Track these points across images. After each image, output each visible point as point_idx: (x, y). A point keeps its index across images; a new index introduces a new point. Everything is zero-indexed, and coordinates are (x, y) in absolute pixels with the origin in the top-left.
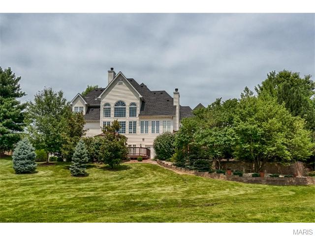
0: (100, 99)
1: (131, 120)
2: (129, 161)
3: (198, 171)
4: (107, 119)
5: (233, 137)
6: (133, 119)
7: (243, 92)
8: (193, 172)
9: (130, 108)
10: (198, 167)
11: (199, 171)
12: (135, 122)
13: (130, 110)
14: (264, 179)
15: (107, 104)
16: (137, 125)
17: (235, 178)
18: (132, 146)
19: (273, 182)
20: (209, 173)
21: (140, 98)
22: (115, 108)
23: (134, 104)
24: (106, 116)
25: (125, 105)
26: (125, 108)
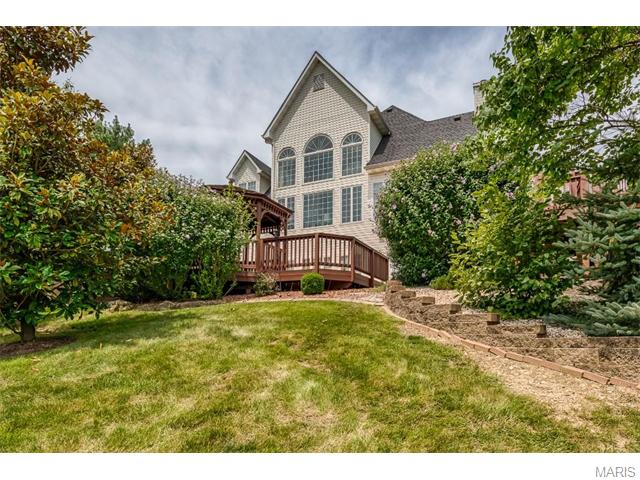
1: (345, 186)
4: (286, 192)
6: (352, 181)
9: (344, 150)
12: (358, 189)
13: (345, 157)
15: (288, 151)
16: (364, 197)
21: (371, 116)
22: (306, 158)
23: (354, 137)
24: (285, 184)
25: (330, 146)
26: (331, 153)
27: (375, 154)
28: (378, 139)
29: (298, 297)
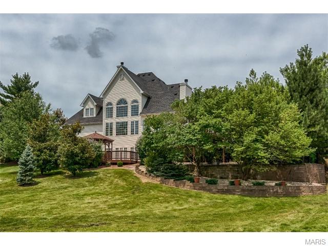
0: (102, 98)
1: (132, 120)
2: (110, 166)
3: (163, 178)
4: (109, 121)
5: (194, 136)
6: (135, 119)
7: (249, 77)
8: (159, 179)
9: (132, 106)
10: (166, 173)
11: (165, 179)
12: (137, 122)
13: (132, 109)
14: (238, 189)
15: (110, 104)
16: (139, 125)
17: (203, 187)
18: (119, 150)
19: (250, 192)
20: (174, 181)
21: (142, 94)
22: (117, 107)
23: (135, 101)
24: (108, 117)
25: (127, 103)
26: (127, 107)
27: (144, 108)
28: (146, 100)
29: (116, 167)
